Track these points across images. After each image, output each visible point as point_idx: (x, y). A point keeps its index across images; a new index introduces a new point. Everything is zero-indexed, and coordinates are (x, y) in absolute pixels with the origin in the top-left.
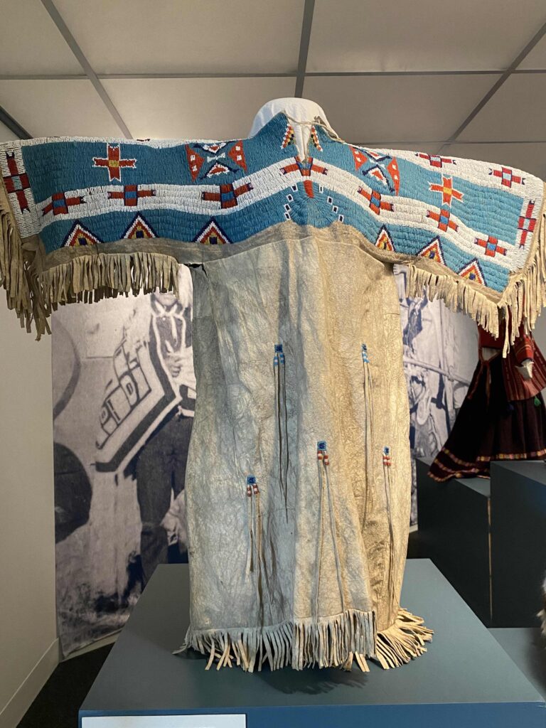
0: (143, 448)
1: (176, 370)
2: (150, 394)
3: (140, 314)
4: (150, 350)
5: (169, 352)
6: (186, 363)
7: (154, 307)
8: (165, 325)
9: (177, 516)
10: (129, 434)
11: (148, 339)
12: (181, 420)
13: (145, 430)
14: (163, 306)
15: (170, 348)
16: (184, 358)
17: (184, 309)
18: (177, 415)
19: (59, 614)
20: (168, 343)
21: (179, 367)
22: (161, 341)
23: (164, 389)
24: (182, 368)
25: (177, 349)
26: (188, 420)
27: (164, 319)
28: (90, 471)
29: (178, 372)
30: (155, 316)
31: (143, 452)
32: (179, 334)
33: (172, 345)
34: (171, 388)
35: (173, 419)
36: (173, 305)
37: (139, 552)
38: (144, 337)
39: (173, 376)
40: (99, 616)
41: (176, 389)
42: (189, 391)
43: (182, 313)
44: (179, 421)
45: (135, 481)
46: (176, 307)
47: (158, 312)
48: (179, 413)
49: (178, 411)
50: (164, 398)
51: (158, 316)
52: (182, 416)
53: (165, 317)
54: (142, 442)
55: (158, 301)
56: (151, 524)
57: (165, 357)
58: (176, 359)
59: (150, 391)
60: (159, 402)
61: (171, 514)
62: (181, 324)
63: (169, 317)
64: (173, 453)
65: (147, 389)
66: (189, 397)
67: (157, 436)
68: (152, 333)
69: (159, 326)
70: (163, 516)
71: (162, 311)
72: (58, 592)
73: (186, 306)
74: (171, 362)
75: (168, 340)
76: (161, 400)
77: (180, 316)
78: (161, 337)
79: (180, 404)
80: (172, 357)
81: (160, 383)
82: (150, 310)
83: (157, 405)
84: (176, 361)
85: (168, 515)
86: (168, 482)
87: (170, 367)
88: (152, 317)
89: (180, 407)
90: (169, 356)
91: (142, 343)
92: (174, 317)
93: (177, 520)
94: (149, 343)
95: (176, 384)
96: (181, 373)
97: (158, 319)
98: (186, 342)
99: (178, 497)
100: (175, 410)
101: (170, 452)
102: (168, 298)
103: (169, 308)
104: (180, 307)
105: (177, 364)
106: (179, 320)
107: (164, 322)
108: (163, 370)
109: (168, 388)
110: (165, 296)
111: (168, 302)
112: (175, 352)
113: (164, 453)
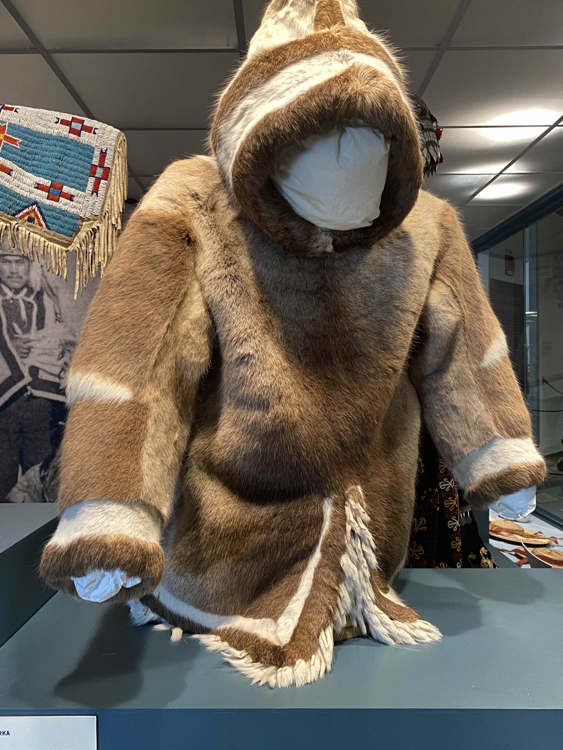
1: (25, 351)
5: (17, 334)
6: (38, 345)
8: (12, 307)
9: (25, 491)
12: (31, 400)
14: (10, 289)
15: (18, 330)
16: (34, 340)
17: (35, 293)
18: (25, 394)
20: (15, 325)
21: (29, 349)
22: (8, 323)
23: (11, 369)
24: (32, 350)
25: (27, 330)
26: (38, 400)
27: (11, 301)
29: (28, 353)
30: (1, 298)
32: (29, 316)
33: (21, 327)
34: (19, 368)
35: (21, 398)
36: (22, 288)
39: (21, 357)
41: (25, 371)
42: (41, 372)
43: (32, 297)
44: (28, 400)
46: (25, 290)
47: (4, 295)
48: (29, 393)
49: (27, 391)
50: (10, 377)
51: (4, 298)
52: (31, 396)
53: (12, 299)
55: (5, 284)
57: (12, 338)
58: (25, 341)
60: (5, 382)
61: (18, 488)
62: (32, 307)
63: (17, 300)
64: (21, 431)
66: (40, 378)
67: (2, 413)
69: (5, 308)
70: (9, 491)
71: (10, 294)
73: (38, 289)
74: (18, 343)
75: (15, 322)
76: (7, 379)
77: (31, 299)
78: (7, 318)
79: (29, 384)
80: (20, 339)
81: (6, 363)
83: (2, 384)
84: (24, 343)
85: (14, 490)
86: (15, 458)
87: (17, 348)
89: (29, 388)
90: (17, 338)
92: (24, 300)
93: (26, 495)
95: (25, 365)
96: (30, 354)
97: (5, 301)
98: (37, 324)
99: (27, 473)
100: (24, 389)
101: (18, 430)
102: (17, 282)
103: (17, 291)
104: (31, 291)
105: (26, 346)
106: (29, 303)
107: (12, 304)
108: (10, 351)
109: (15, 369)
110: (13, 280)
111: (17, 285)
112: (23, 334)
113: (11, 431)
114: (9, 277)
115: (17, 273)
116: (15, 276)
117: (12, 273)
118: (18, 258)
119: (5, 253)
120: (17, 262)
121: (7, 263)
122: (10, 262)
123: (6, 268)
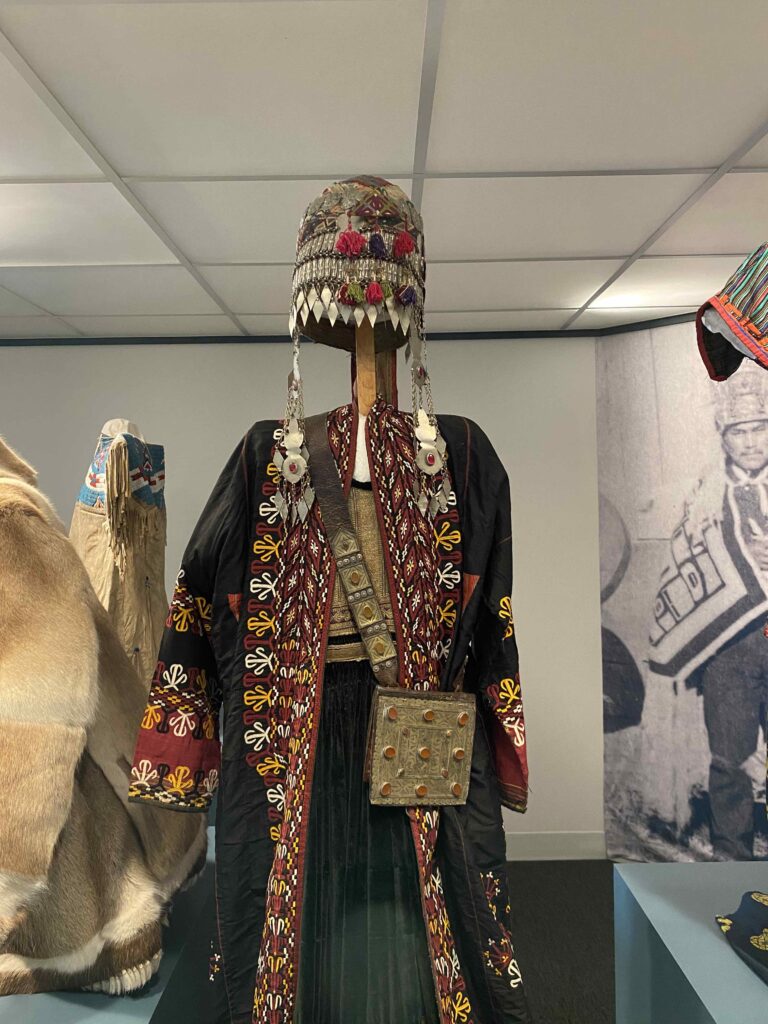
0: (711, 659)
1: (767, 560)
2: (722, 590)
3: (708, 484)
4: (723, 531)
5: (755, 534)
7: (730, 473)
8: (748, 497)
10: (693, 636)
11: (720, 517)
13: (716, 636)
14: (745, 470)
15: (756, 529)
19: (607, 809)
20: (753, 523)
22: (741, 519)
23: (746, 585)
27: (747, 488)
28: (643, 668)
30: (732, 486)
31: (713, 664)
33: (760, 525)
34: (759, 585)
35: (761, 629)
36: (762, 468)
37: (706, 788)
38: (714, 515)
40: (651, 837)
41: (767, 588)
45: (701, 698)
46: (767, 469)
47: (736, 479)
50: (746, 597)
51: (737, 485)
53: (748, 485)
54: (711, 650)
55: (738, 465)
56: (725, 762)
57: (747, 541)
58: (767, 545)
59: (723, 585)
60: (738, 602)
61: (758, 759)
63: (755, 486)
64: (762, 677)
65: (719, 583)
67: (733, 647)
68: (726, 508)
69: (737, 499)
70: (745, 758)
71: (744, 478)
72: (607, 786)
74: (758, 548)
75: (752, 518)
76: (741, 599)
78: (741, 513)
80: (760, 542)
81: (739, 576)
82: (724, 479)
83: (734, 606)
84: (766, 548)
85: (752, 759)
86: (753, 714)
87: (756, 555)
88: (727, 486)
90: (755, 540)
91: (711, 522)
92: (764, 485)
94: (722, 523)
95: (766, 580)
97: (737, 489)
100: (765, 617)
101: (756, 674)
102: (754, 459)
103: (754, 473)
107: (748, 492)
108: (745, 559)
109: (752, 585)
110: (750, 457)
111: (755, 464)
112: (765, 534)
113: (747, 673)
114: (743, 454)
115: (755, 446)
116: (752, 451)
117: (748, 448)
118: (756, 424)
119: (738, 421)
120: (755, 430)
121: (741, 435)
122: (744, 432)
123: (738, 441)
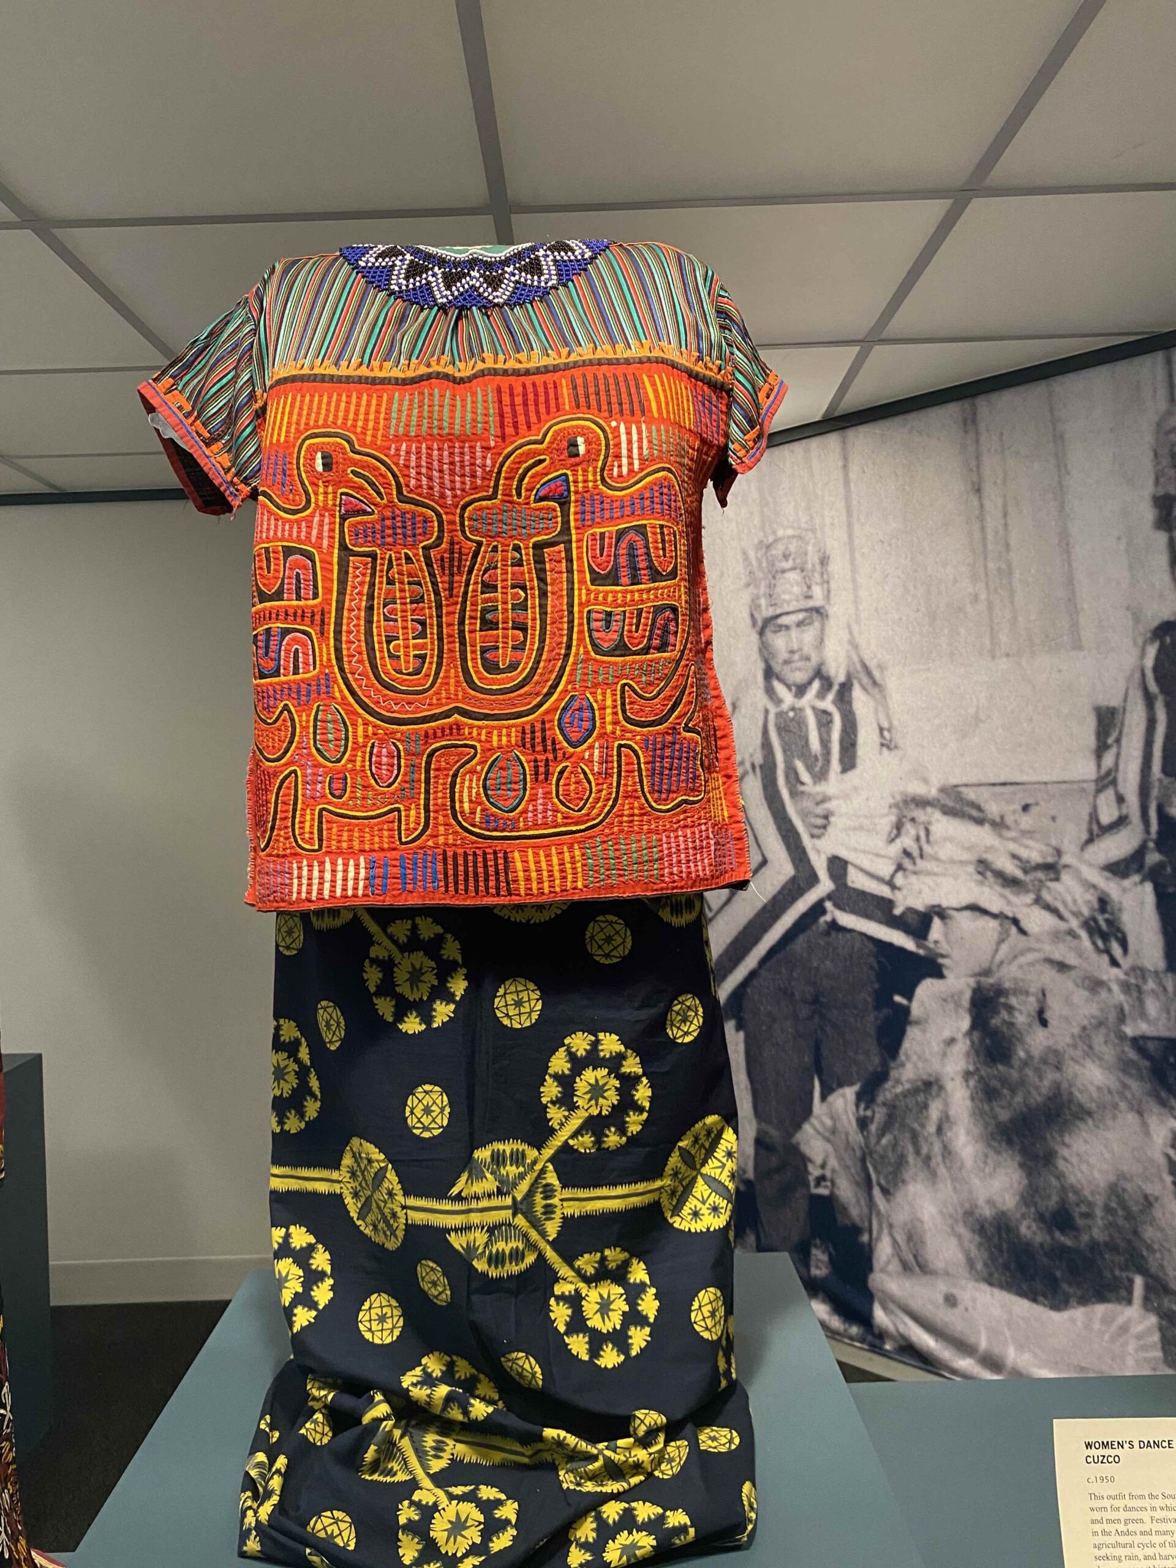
0: (753, 974)
1: (820, 822)
2: (764, 869)
3: (743, 710)
4: (763, 780)
5: (802, 784)
6: (844, 809)
7: (770, 691)
8: (793, 726)
9: (828, 1140)
10: (728, 940)
11: (759, 759)
12: (833, 934)
13: (756, 940)
14: (789, 687)
15: (805, 776)
16: (837, 797)
17: (836, 688)
18: (822, 920)
20: (800, 765)
21: (826, 817)
22: (786, 761)
23: (793, 861)
24: (832, 819)
25: (821, 776)
26: (848, 935)
27: (791, 714)
29: (825, 827)
30: (773, 710)
31: (755, 982)
32: (825, 743)
33: (809, 768)
34: (809, 861)
35: (814, 928)
36: (810, 682)
37: (750, 1175)
38: (751, 756)
39: (813, 836)
41: (820, 866)
42: (852, 872)
43: (831, 696)
44: (827, 933)
45: (741, 1034)
46: (816, 685)
47: (778, 701)
48: (828, 918)
49: (824, 912)
50: (793, 880)
51: (778, 710)
52: (834, 925)
53: (793, 709)
54: (751, 962)
55: (779, 679)
56: (774, 1133)
57: (793, 794)
58: (819, 798)
59: (764, 862)
60: (784, 888)
61: (814, 1128)
62: (831, 722)
63: (801, 710)
64: (816, 1001)
65: (759, 858)
66: (850, 884)
67: (780, 956)
68: (767, 745)
69: (781, 730)
70: (798, 1127)
71: (787, 697)
73: (841, 678)
74: (807, 804)
75: (799, 759)
76: (787, 883)
77: (828, 704)
78: (784, 751)
79: (829, 897)
80: (810, 795)
81: (784, 848)
82: (762, 699)
83: (779, 892)
84: (817, 804)
85: (807, 1127)
86: (806, 1059)
87: (804, 815)
88: (767, 712)
89: (828, 905)
90: (803, 793)
91: (748, 766)
92: (814, 708)
93: (829, 1147)
94: (761, 767)
95: (818, 852)
96: (830, 829)
97: (779, 715)
98: (841, 761)
99: (831, 1099)
100: (818, 909)
101: (809, 997)
102: (799, 669)
103: (800, 690)
104: (827, 683)
105: (819, 810)
106: (825, 712)
107: (793, 719)
108: (790, 822)
109: (801, 860)
110: (794, 665)
111: (800, 677)
112: (815, 783)
113: (797, 996)
114: (786, 662)
115: (800, 649)
116: (796, 657)
117: (792, 652)
118: (801, 616)
119: (778, 611)
120: (800, 624)
121: (783, 633)
122: (787, 628)
123: (779, 643)
